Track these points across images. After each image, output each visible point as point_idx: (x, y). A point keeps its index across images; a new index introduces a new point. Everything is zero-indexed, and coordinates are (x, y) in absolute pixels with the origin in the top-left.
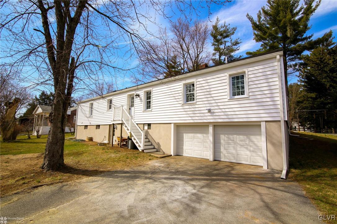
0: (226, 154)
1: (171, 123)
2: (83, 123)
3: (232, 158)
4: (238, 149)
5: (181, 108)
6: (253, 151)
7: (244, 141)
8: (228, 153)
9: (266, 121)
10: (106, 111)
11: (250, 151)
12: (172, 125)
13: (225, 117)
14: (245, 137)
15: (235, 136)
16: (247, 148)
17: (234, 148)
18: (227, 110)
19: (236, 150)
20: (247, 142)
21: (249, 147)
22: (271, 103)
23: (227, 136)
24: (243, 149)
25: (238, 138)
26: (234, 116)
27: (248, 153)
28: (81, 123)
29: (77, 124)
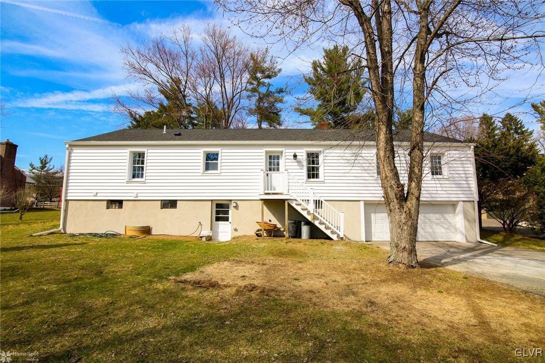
0: (423, 234)
2: (98, 195)
3: (430, 237)
4: (434, 227)
6: (448, 229)
7: (440, 219)
8: (425, 232)
9: (463, 201)
10: (200, 174)
11: (445, 228)
12: (362, 203)
13: (428, 196)
14: (440, 215)
15: (431, 215)
16: (442, 226)
17: (430, 226)
18: (430, 189)
19: (433, 229)
20: (442, 221)
21: (443, 225)
22: (466, 185)
23: (423, 215)
24: (439, 227)
25: (434, 217)
26: (437, 196)
27: (443, 230)
28: (92, 195)
29: (66, 196)
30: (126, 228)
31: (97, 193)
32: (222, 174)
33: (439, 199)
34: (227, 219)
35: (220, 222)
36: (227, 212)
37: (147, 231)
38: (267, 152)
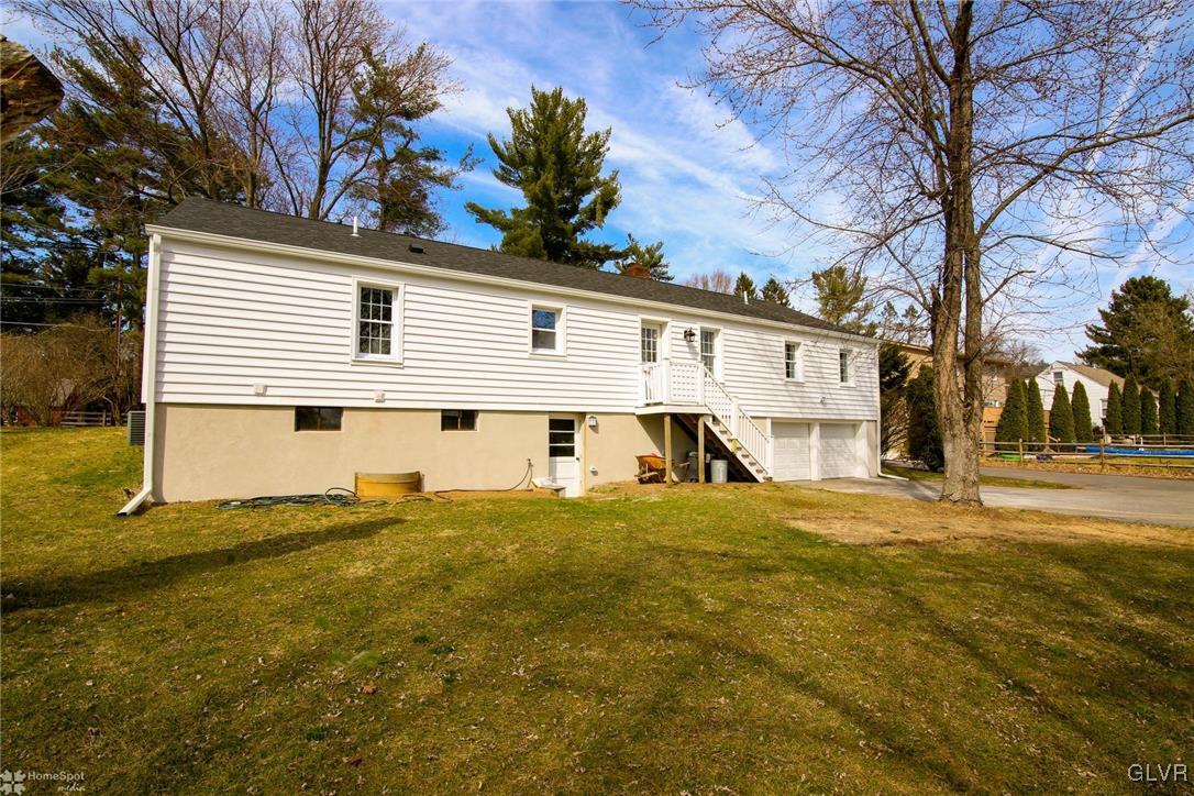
1: (765, 418)
2: (270, 391)
4: (836, 458)
5: (783, 388)
6: (848, 460)
9: (866, 421)
10: (526, 355)
11: (845, 459)
12: (769, 421)
13: (838, 412)
17: (833, 457)
18: (839, 402)
19: (834, 460)
24: (840, 457)
25: (836, 443)
26: (845, 412)
28: (251, 391)
29: (158, 393)
30: (356, 478)
31: (266, 387)
32: (569, 359)
33: (847, 417)
34: (570, 452)
35: (559, 459)
36: (570, 438)
37: (414, 483)
38: (644, 321)
